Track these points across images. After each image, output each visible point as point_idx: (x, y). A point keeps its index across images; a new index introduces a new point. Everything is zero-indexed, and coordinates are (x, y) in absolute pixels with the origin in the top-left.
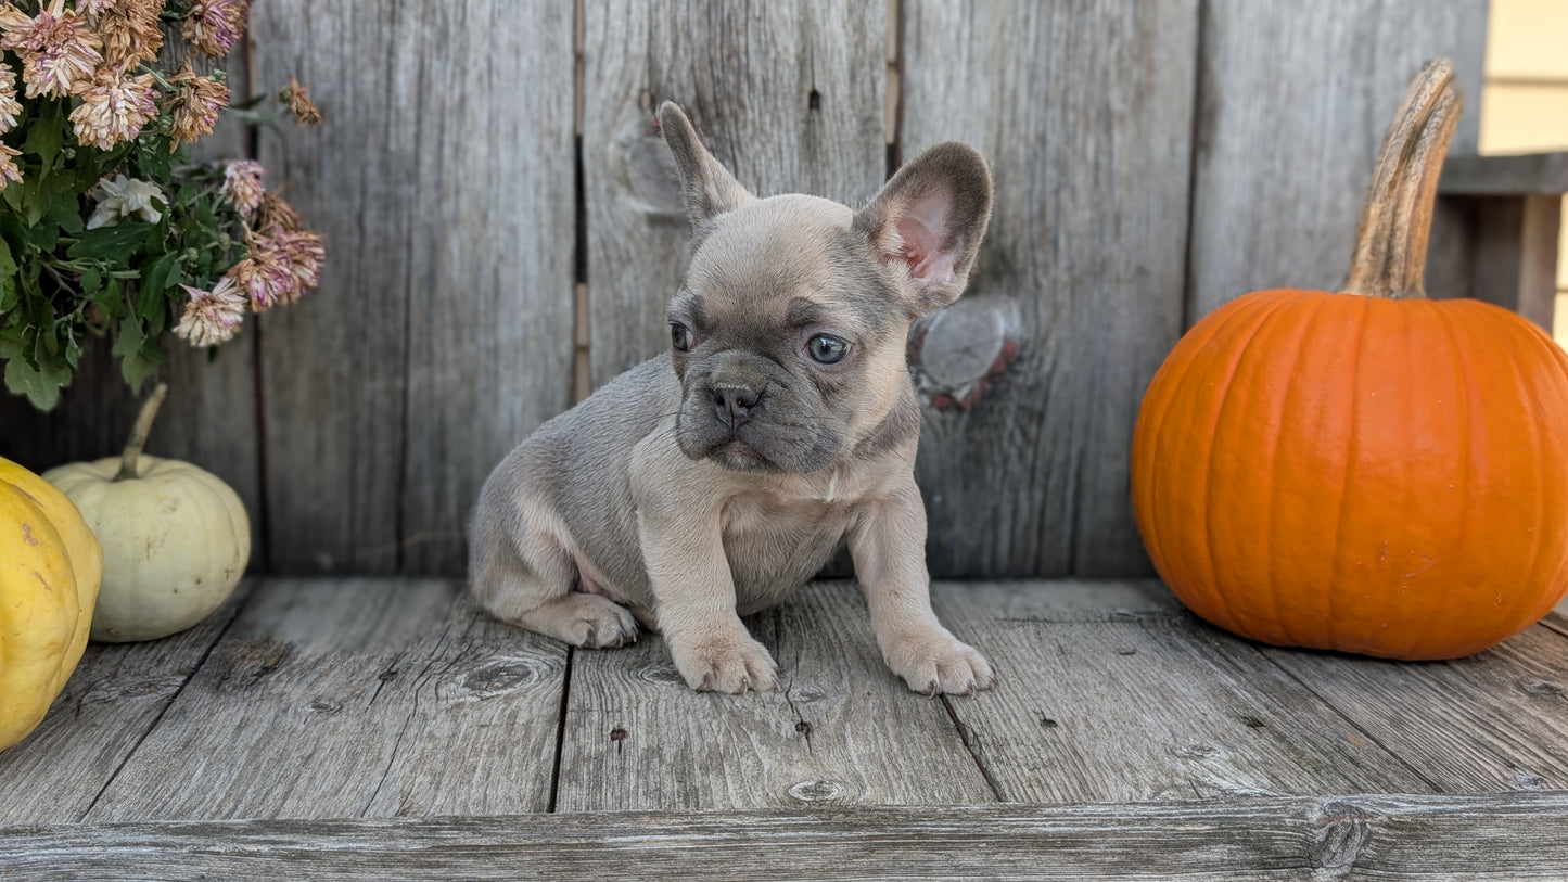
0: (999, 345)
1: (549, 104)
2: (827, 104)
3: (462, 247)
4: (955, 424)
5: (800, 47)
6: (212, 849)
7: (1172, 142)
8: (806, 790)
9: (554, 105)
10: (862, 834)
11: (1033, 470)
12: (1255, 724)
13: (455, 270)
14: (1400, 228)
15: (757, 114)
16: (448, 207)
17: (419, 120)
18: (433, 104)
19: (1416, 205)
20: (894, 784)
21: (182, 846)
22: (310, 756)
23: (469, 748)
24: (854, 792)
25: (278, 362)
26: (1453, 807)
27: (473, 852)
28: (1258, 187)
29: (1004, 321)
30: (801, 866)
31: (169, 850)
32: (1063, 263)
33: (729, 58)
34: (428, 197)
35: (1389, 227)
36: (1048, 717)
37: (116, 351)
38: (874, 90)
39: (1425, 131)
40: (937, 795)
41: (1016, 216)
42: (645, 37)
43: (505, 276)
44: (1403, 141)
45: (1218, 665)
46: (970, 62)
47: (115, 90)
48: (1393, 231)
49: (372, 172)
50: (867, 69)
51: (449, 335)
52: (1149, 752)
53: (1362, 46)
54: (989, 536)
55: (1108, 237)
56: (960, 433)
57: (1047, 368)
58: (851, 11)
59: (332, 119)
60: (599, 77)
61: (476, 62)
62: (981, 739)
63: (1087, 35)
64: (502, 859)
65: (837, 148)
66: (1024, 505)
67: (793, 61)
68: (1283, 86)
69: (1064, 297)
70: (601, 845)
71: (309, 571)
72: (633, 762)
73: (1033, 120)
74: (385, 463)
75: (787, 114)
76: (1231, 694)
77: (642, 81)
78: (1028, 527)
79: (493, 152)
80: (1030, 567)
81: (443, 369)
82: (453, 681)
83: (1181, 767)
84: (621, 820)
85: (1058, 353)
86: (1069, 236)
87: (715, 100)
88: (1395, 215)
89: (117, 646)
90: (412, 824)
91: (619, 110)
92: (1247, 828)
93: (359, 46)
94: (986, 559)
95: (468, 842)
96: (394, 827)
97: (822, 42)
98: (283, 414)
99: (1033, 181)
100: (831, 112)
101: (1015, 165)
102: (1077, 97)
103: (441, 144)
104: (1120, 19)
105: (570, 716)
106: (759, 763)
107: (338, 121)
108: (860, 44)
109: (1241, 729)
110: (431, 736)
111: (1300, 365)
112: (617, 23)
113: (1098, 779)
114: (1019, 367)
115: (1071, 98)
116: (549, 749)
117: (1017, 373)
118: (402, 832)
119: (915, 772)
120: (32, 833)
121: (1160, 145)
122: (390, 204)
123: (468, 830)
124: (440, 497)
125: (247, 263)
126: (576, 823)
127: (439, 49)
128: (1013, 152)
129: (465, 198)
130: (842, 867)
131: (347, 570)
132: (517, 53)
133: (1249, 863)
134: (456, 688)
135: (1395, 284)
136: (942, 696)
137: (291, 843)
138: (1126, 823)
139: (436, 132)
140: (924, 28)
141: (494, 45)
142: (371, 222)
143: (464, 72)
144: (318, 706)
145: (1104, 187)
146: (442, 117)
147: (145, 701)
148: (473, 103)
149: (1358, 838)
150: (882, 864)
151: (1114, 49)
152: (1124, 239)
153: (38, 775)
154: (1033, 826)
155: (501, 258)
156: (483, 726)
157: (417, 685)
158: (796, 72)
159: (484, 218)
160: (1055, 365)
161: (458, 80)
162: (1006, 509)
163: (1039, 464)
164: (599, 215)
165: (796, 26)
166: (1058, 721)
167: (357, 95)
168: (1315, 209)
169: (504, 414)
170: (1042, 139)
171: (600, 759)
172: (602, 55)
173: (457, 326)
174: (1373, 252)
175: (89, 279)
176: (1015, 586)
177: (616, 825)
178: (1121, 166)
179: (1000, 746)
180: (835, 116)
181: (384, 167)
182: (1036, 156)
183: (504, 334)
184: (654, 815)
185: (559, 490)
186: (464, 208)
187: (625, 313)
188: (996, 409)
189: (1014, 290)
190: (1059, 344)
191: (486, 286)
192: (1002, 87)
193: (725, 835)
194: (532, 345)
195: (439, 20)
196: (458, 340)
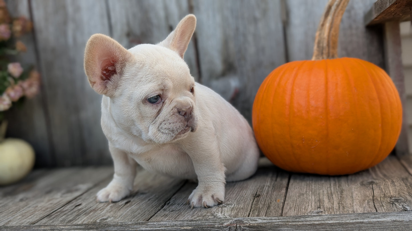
0: (233, 90)
8: (102, 219)
14: (324, 39)
19: (330, 30)
20: (127, 217)
24: (114, 219)
28: (306, 34)
29: (234, 83)
32: (249, 64)
55: (261, 54)
60: (116, 31)
62: (170, 203)
67: (163, 18)
77: (127, 30)
88: (324, 34)
92: (203, 228)
102: (246, 15)
105: (73, 201)
125: (10, 89)
135: (324, 56)
152: (266, 55)
158: (165, 21)
179: (172, 205)
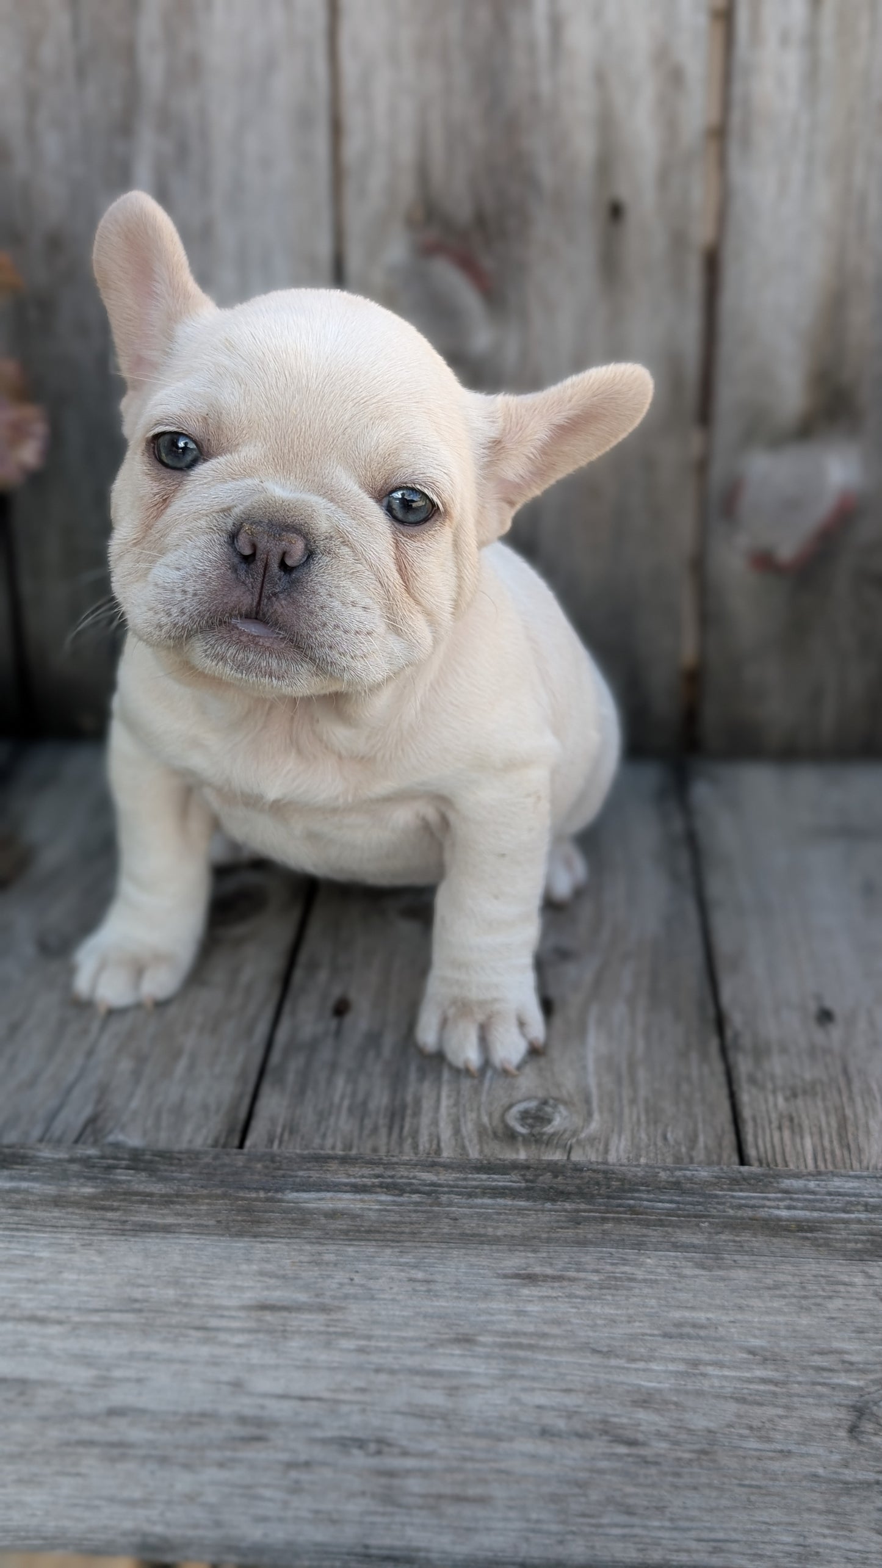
0: (832, 499)
2: (631, 218)
5: (600, 150)
8: (525, 1116)
20: (626, 1111)
24: (578, 1120)
27: (147, 1198)
29: (840, 470)
38: (687, 197)
40: (669, 1135)
46: (809, 159)
58: (661, 104)
60: (362, 192)
62: (741, 1042)
64: (178, 1207)
67: (590, 168)
70: (281, 1200)
72: (348, 1054)
75: (582, 229)
84: (309, 1165)
87: (498, 215)
90: (89, 1157)
91: (384, 229)
95: (141, 1188)
96: (72, 1160)
97: (626, 143)
100: (635, 229)
108: (671, 141)
112: (381, 125)
118: (75, 1167)
119: (654, 1092)
123: (144, 1170)
126: (259, 1166)
127: (179, 166)
130: (545, 1236)
132: (267, 167)
140: (752, 121)
141: (240, 158)
148: (220, 225)
150: (590, 1236)
154: (763, 1206)
158: (594, 180)
165: (596, 124)
166: (837, 1012)
177: (301, 1173)
179: (760, 1052)
184: (344, 1160)
188: (827, 573)
189: (853, 432)
193: (415, 1198)
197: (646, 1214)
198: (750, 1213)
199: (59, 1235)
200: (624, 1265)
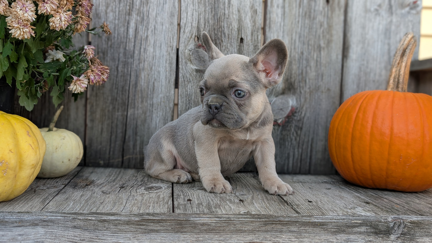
0: (290, 108)
1: (170, 39)
2: (245, 41)
3: (145, 76)
4: (278, 130)
5: (238, 26)
6: (78, 218)
7: (337, 55)
8: (245, 212)
9: (171, 39)
10: (263, 220)
11: (299, 143)
12: (368, 203)
13: (142, 83)
14: (401, 75)
15: (226, 44)
16: (141, 65)
17: (135, 42)
18: (139, 37)
19: (405, 69)
21: (70, 217)
22: (103, 202)
23: (147, 202)
25: (92, 106)
26: (428, 219)
27: (153, 221)
28: (360, 68)
29: (291, 102)
30: (246, 229)
31: (66, 218)
32: (308, 86)
33: (219, 28)
34: (136, 62)
35: (398, 75)
36: (310, 200)
37: (51, 94)
38: (258, 38)
39: (407, 50)
41: (295, 73)
42: (197, 22)
43: (156, 85)
44: (401, 52)
45: (354, 192)
46: (283, 32)
47: (61, 14)
48: (399, 76)
49: (121, 55)
50: (256, 32)
51: (140, 100)
52: (339, 208)
53: (387, 32)
54: (287, 162)
55: (320, 80)
56: (279, 133)
57: (303, 115)
58: (252, 17)
59: (111, 41)
60: (184, 32)
61: (151, 27)
62: (292, 204)
63: (315, 26)
64: (161, 224)
65: (247, 53)
66: (296, 153)
67: (236, 30)
68: (366, 41)
69: (308, 96)
70: (189, 220)
71: (97, 165)
72: (194, 206)
73: (300, 48)
74: (120, 135)
75: (234, 44)
76: (359, 197)
77: (196, 34)
78: (297, 159)
79: (154, 51)
80: (298, 171)
81: (138, 110)
82: (140, 189)
83: (349, 211)
84: (194, 215)
85: (306, 111)
86: (309, 79)
87: (215, 39)
88: (399, 71)
89: (44, 179)
90: (135, 214)
91: (189, 41)
92: (371, 222)
93: (120, 21)
94: (286, 168)
95: (152, 218)
97: (244, 25)
98: (92, 121)
99: (300, 64)
100: (246, 44)
101: (295, 60)
102: (312, 42)
103: (141, 48)
104: (323, 22)
105: (175, 196)
106: (230, 207)
107: (113, 41)
108: (254, 26)
109: (365, 204)
110: (136, 200)
111: (377, 107)
112: (190, 18)
113: (326, 212)
114: (295, 115)
115: (310, 43)
116: (170, 202)
117: (295, 116)
118: (133, 216)
119: (275, 210)
120: (26, 213)
121: (334, 57)
122: (126, 64)
123: (151, 216)
124: (134, 146)
125: (89, 71)
127: (141, 23)
128: (294, 56)
129: (146, 63)
130: (257, 230)
131: (107, 165)
132: (162, 25)
133: (372, 232)
134: (142, 190)
135: (400, 89)
136: (279, 195)
137: (101, 217)
138: (337, 220)
139: (139, 45)
140: (271, 22)
141: (156, 22)
142: (120, 69)
143: (148, 29)
144: (103, 192)
145: (319, 67)
146: (141, 41)
147: (53, 190)
148: (150, 37)
149: (402, 226)
150: (269, 229)
151: (322, 30)
152: (324, 81)
153: (25, 204)
154: (311, 220)
155: (155, 80)
156: (151, 198)
157: (130, 189)
158: (237, 33)
159: (151, 68)
160: (305, 114)
161: (146, 31)
162: (291, 154)
163: (301, 142)
164: (182, 69)
165: (237, 20)
166: (313, 201)
167: (118, 34)
168: (375, 74)
169: (154, 123)
170: (302, 53)
171: (185, 205)
172: (185, 26)
173: (142, 98)
174: (394, 81)
175: (45, 74)
176: (294, 176)
178: (323, 61)
179: (297, 205)
180: (247, 45)
181: (125, 54)
182: (300, 57)
183: (155, 101)
185: (173, 137)
186: (146, 66)
187: (188, 96)
188: (289, 126)
189: (294, 93)
190: (306, 109)
191: (151, 87)
192: (292, 39)
193: (224, 219)
194: (162, 103)
195: (142, 15)
196: (142, 102)
197: (283, 222)
198: (308, 221)
199: (127, 235)
200: (277, 238)
